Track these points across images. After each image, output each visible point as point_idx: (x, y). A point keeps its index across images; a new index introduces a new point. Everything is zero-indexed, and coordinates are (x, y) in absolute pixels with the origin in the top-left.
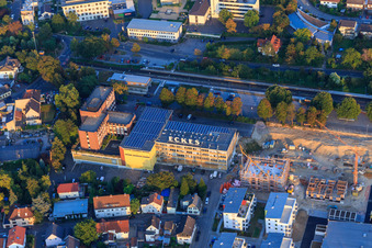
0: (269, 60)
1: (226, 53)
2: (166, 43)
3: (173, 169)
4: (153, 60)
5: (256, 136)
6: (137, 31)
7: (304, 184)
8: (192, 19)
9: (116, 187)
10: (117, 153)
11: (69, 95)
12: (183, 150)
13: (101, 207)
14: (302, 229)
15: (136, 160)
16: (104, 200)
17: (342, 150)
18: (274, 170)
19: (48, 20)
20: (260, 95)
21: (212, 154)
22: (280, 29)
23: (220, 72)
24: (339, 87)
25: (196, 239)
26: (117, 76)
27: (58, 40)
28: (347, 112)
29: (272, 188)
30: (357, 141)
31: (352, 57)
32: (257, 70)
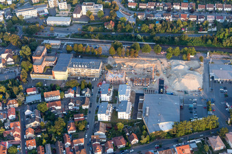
0: (111, 31)
1: (92, 29)
2: (64, 26)
3: (76, 78)
4: (60, 34)
5: (109, 62)
6: (51, 21)
7: (132, 80)
8: (75, 16)
9: (53, 88)
10: (51, 74)
11: (26, 50)
12: (80, 70)
13: (47, 97)
14: (134, 98)
15: (60, 76)
16: (49, 93)
17: (146, 65)
18: (120, 75)
19: (9, 19)
20: (109, 46)
21: (93, 71)
22: (113, 18)
23: (90, 37)
24: (141, 40)
25: (90, 106)
26: (45, 41)
27: (16, 28)
28: (146, 50)
29: (119, 83)
30: (151, 62)
31: (145, 28)
32: (105, 36)
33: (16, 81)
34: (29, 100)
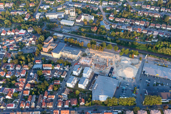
0: (93, 32)
1: (83, 30)
2: (70, 26)
3: (64, 58)
4: (66, 30)
5: (86, 52)
6: (63, 22)
7: (95, 65)
8: (77, 20)
9: (50, 62)
10: (51, 54)
12: (67, 54)
13: (45, 67)
14: (92, 76)
15: (56, 56)
16: (45, 65)
17: (106, 57)
18: (88, 61)
19: (42, 18)
20: (89, 41)
21: (74, 56)
22: (97, 25)
23: (81, 35)
24: (109, 41)
25: (66, 77)
26: (55, 34)
27: (44, 24)
28: (109, 48)
29: (87, 66)
30: (110, 55)
31: (113, 34)
32: (90, 35)
33: (32, 55)
34: (35, 67)
